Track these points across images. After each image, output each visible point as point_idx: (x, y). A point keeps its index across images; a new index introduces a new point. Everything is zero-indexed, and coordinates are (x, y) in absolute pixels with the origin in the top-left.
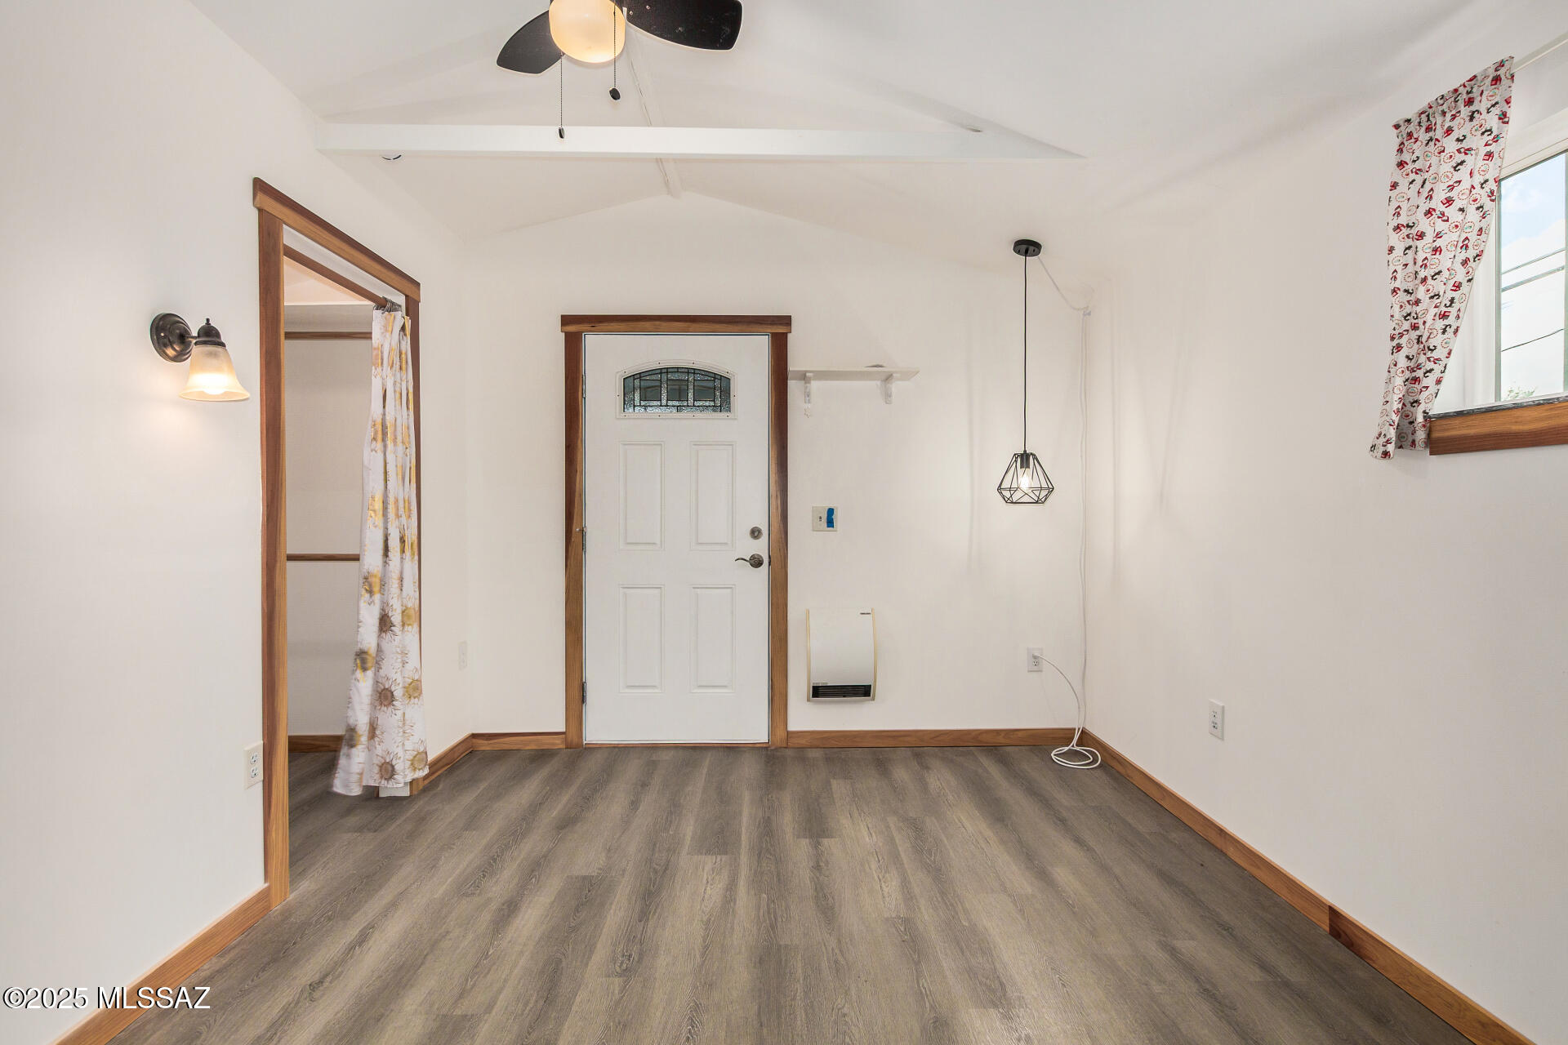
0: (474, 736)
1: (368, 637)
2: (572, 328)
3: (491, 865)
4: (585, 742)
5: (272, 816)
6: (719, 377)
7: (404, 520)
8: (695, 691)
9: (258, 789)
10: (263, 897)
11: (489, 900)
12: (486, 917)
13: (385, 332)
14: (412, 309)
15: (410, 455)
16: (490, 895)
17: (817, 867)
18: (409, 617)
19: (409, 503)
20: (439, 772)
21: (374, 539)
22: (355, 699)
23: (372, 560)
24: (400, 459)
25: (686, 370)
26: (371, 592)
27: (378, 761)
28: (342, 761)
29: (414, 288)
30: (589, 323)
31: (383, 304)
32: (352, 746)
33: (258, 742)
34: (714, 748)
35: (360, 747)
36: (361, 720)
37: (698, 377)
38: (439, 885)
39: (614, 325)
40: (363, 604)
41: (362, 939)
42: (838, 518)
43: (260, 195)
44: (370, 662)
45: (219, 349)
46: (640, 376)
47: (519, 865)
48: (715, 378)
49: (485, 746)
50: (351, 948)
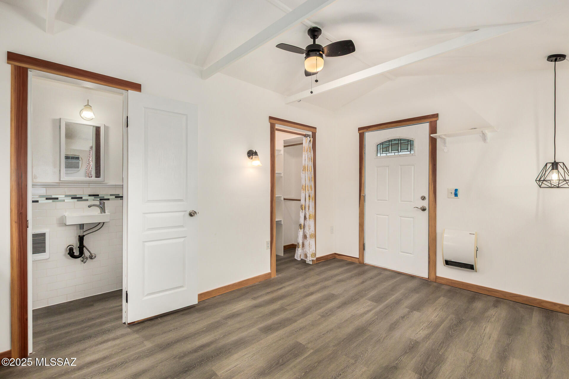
0: (335, 254)
1: (302, 221)
2: (361, 131)
3: (315, 284)
4: (365, 263)
5: (272, 257)
6: (410, 141)
7: (310, 191)
8: (400, 253)
9: (269, 250)
10: (269, 274)
11: (309, 290)
12: (305, 293)
13: (306, 143)
14: (314, 136)
15: (312, 174)
16: (310, 290)
17: (403, 317)
18: (311, 216)
19: (312, 187)
20: (322, 261)
21: (303, 195)
22: (299, 236)
23: (303, 202)
24: (309, 176)
25: (398, 140)
26: (302, 209)
27: (304, 253)
28: (296, 251)
29: (314, 129)
30: (366, 129)
31: (306, 136)
32: (298, 248)
33: (269, 240)
34: (406, 275)
35: (300, 248)
36: (300, 241)
37: (402, 142)
38: (302, 284)
39: (374, 128)
40: (301, 213)
41: (281, 289)
42: (459, 193)
43: (270, 120)
44: (302, 227)
45: (257, 156)
46: (382, 144)
47: (321, 286)
48: (408, 141)
49: (338, 257)
50: (278, 289)
